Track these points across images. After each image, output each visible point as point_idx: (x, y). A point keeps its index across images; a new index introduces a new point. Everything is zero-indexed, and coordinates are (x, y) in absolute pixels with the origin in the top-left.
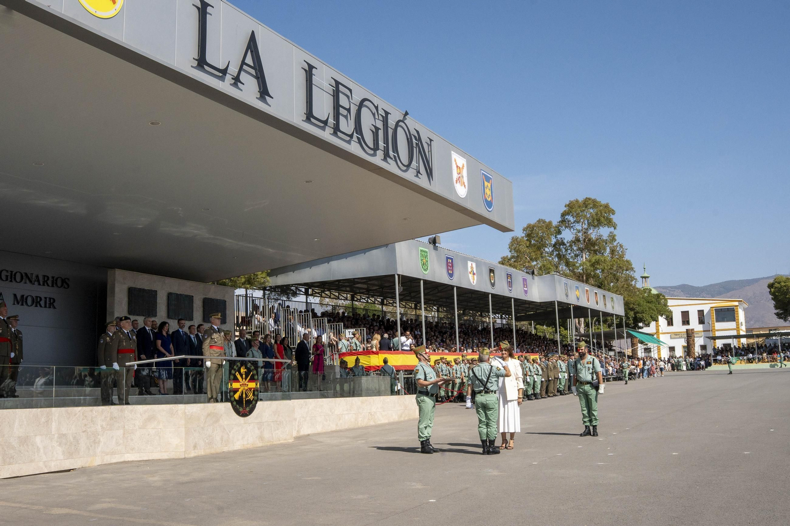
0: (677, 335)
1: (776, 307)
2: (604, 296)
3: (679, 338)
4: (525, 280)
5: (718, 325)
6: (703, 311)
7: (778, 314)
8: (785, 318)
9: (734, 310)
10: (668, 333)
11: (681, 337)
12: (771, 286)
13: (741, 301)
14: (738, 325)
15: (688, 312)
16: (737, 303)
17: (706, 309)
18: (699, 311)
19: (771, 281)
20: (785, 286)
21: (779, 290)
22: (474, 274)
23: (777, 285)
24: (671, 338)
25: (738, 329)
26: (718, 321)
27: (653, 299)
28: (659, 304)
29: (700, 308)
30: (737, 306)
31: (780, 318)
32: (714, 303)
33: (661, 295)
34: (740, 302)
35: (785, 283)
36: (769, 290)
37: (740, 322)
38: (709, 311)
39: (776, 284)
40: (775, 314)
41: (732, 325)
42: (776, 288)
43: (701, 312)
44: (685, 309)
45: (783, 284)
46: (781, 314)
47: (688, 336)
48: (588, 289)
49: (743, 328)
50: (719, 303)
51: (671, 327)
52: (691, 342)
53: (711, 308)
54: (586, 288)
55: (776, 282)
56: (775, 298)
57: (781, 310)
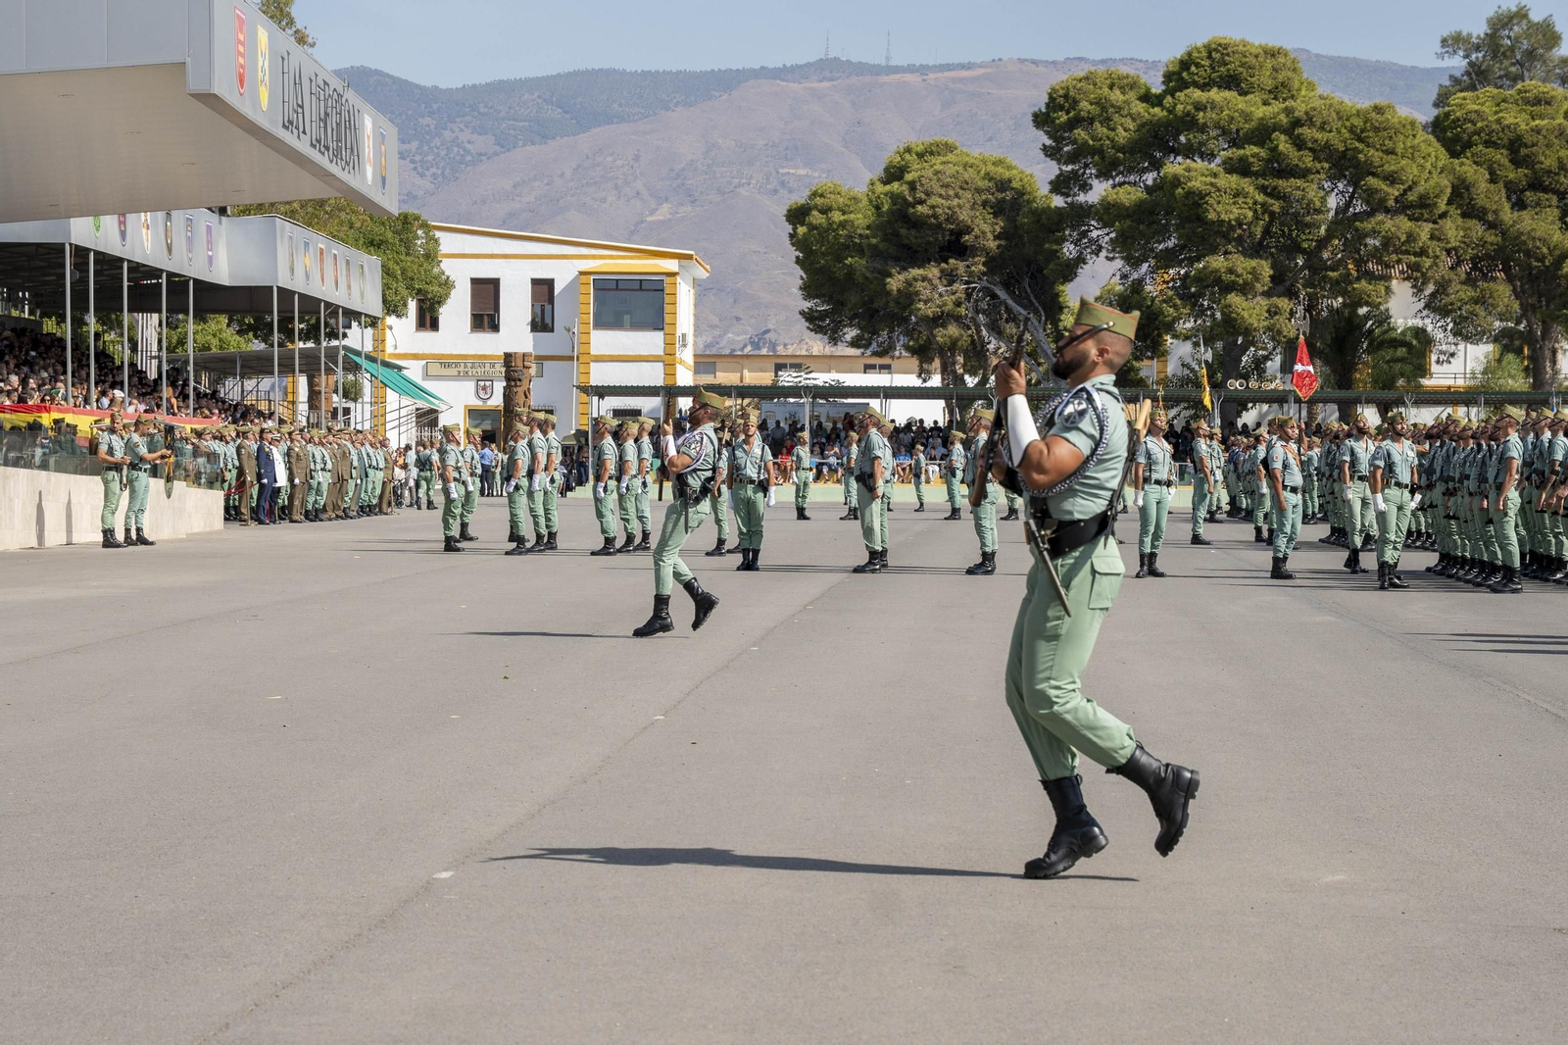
0: (449, 365)
1: (809, 290)
2: (348, 262)
3: (458, 377)
4: (209, 228)
5: (602, 341)
6: (549, 284)
7: (810, 317)
8: (835, 331)
9: (663, 290)
10: (416, 357)
11: (466, 376)
12: (797, 215)
13: (690, 257)
14: (669, 344)
15: (495, 283)
16: (672, 265)
17: (562, 275)
18: (536, 282)
19: (800, 198)
20: (843, 225)
21: (822, 232)
22: (148, 228)
23: (816, 218)
24: (427, 376)
25: (668, 360)
26: (599, 324)
27: (389, 235)
28: (407, 254)
29: (543, 271)
30: (673, 274)
31: (818, 329)
32: (594, 257)
33: (417, 218)
34: (685, 262)
35: (844, 213)
36: (789, 228)
37: (679, 333)
38: (571, 286)
39: (815, 213)
40: (802, 313)
41: (650, 342)
42: (812, 227)
43: (543, 288)
44: (486, 270)
45: (837, 217)
46: (823, 315)
47: (508, 378)
48: (323, 247)
49: (687, 355)
50: (611, 257)
51: (428, 336)
52: (520, 399)
53: (582, 273)
54: (320, 245)
55: (816, 207)
56: (808, 259)
57: (823, 302)
